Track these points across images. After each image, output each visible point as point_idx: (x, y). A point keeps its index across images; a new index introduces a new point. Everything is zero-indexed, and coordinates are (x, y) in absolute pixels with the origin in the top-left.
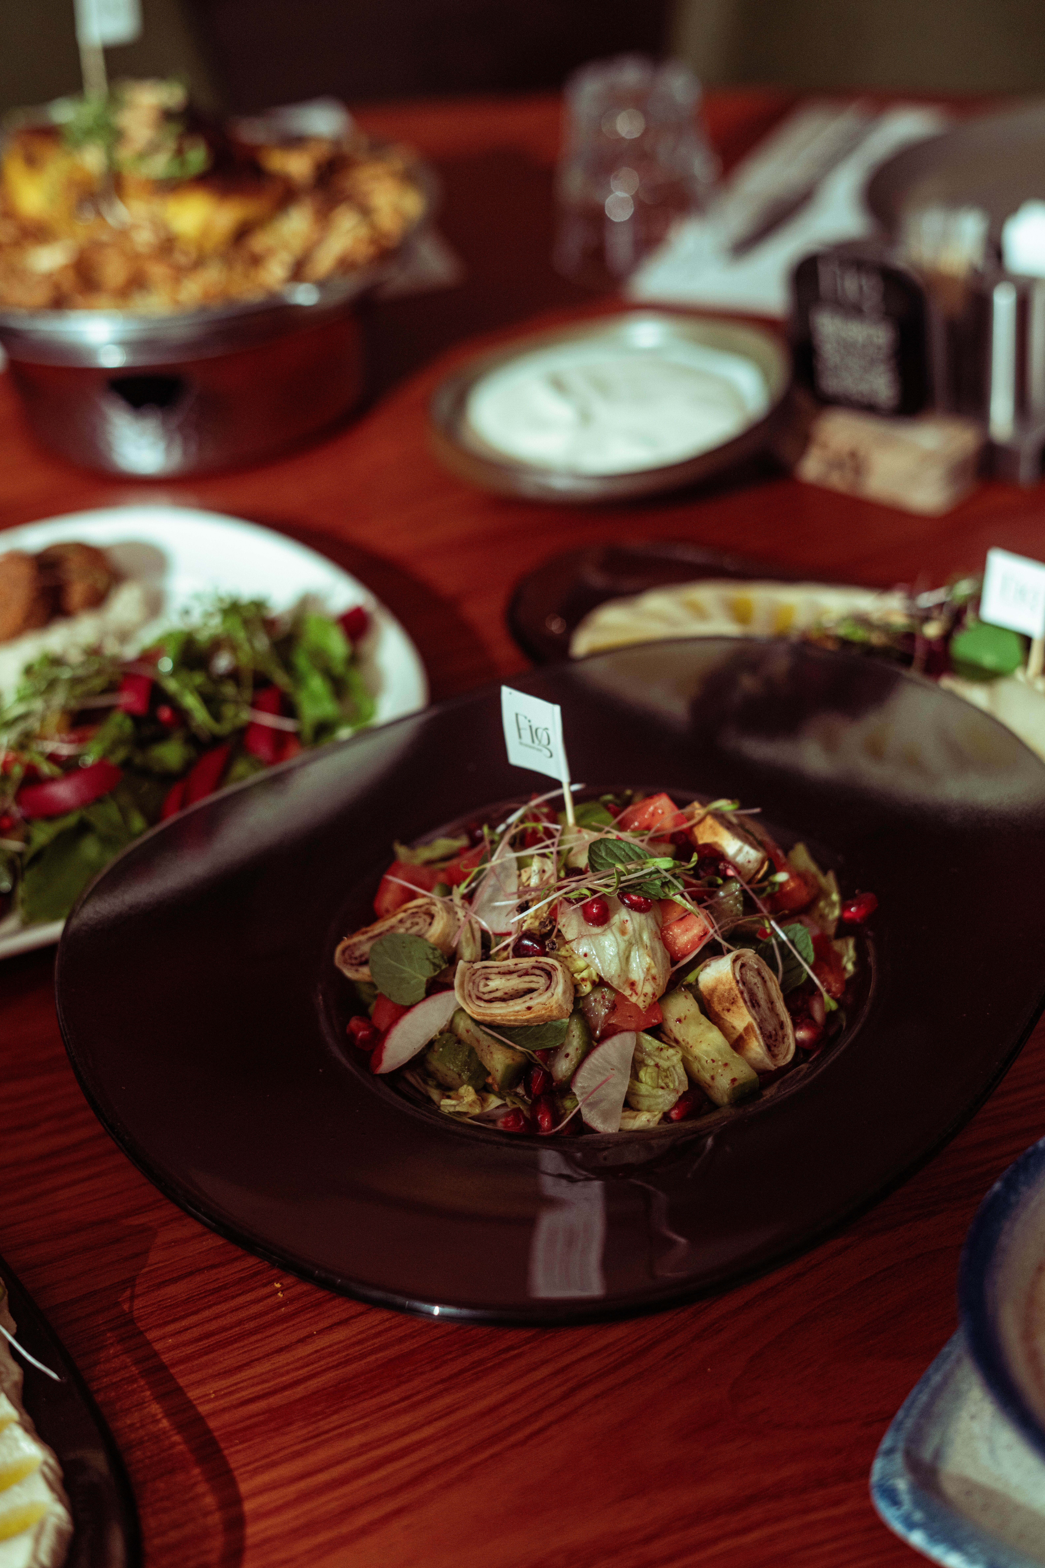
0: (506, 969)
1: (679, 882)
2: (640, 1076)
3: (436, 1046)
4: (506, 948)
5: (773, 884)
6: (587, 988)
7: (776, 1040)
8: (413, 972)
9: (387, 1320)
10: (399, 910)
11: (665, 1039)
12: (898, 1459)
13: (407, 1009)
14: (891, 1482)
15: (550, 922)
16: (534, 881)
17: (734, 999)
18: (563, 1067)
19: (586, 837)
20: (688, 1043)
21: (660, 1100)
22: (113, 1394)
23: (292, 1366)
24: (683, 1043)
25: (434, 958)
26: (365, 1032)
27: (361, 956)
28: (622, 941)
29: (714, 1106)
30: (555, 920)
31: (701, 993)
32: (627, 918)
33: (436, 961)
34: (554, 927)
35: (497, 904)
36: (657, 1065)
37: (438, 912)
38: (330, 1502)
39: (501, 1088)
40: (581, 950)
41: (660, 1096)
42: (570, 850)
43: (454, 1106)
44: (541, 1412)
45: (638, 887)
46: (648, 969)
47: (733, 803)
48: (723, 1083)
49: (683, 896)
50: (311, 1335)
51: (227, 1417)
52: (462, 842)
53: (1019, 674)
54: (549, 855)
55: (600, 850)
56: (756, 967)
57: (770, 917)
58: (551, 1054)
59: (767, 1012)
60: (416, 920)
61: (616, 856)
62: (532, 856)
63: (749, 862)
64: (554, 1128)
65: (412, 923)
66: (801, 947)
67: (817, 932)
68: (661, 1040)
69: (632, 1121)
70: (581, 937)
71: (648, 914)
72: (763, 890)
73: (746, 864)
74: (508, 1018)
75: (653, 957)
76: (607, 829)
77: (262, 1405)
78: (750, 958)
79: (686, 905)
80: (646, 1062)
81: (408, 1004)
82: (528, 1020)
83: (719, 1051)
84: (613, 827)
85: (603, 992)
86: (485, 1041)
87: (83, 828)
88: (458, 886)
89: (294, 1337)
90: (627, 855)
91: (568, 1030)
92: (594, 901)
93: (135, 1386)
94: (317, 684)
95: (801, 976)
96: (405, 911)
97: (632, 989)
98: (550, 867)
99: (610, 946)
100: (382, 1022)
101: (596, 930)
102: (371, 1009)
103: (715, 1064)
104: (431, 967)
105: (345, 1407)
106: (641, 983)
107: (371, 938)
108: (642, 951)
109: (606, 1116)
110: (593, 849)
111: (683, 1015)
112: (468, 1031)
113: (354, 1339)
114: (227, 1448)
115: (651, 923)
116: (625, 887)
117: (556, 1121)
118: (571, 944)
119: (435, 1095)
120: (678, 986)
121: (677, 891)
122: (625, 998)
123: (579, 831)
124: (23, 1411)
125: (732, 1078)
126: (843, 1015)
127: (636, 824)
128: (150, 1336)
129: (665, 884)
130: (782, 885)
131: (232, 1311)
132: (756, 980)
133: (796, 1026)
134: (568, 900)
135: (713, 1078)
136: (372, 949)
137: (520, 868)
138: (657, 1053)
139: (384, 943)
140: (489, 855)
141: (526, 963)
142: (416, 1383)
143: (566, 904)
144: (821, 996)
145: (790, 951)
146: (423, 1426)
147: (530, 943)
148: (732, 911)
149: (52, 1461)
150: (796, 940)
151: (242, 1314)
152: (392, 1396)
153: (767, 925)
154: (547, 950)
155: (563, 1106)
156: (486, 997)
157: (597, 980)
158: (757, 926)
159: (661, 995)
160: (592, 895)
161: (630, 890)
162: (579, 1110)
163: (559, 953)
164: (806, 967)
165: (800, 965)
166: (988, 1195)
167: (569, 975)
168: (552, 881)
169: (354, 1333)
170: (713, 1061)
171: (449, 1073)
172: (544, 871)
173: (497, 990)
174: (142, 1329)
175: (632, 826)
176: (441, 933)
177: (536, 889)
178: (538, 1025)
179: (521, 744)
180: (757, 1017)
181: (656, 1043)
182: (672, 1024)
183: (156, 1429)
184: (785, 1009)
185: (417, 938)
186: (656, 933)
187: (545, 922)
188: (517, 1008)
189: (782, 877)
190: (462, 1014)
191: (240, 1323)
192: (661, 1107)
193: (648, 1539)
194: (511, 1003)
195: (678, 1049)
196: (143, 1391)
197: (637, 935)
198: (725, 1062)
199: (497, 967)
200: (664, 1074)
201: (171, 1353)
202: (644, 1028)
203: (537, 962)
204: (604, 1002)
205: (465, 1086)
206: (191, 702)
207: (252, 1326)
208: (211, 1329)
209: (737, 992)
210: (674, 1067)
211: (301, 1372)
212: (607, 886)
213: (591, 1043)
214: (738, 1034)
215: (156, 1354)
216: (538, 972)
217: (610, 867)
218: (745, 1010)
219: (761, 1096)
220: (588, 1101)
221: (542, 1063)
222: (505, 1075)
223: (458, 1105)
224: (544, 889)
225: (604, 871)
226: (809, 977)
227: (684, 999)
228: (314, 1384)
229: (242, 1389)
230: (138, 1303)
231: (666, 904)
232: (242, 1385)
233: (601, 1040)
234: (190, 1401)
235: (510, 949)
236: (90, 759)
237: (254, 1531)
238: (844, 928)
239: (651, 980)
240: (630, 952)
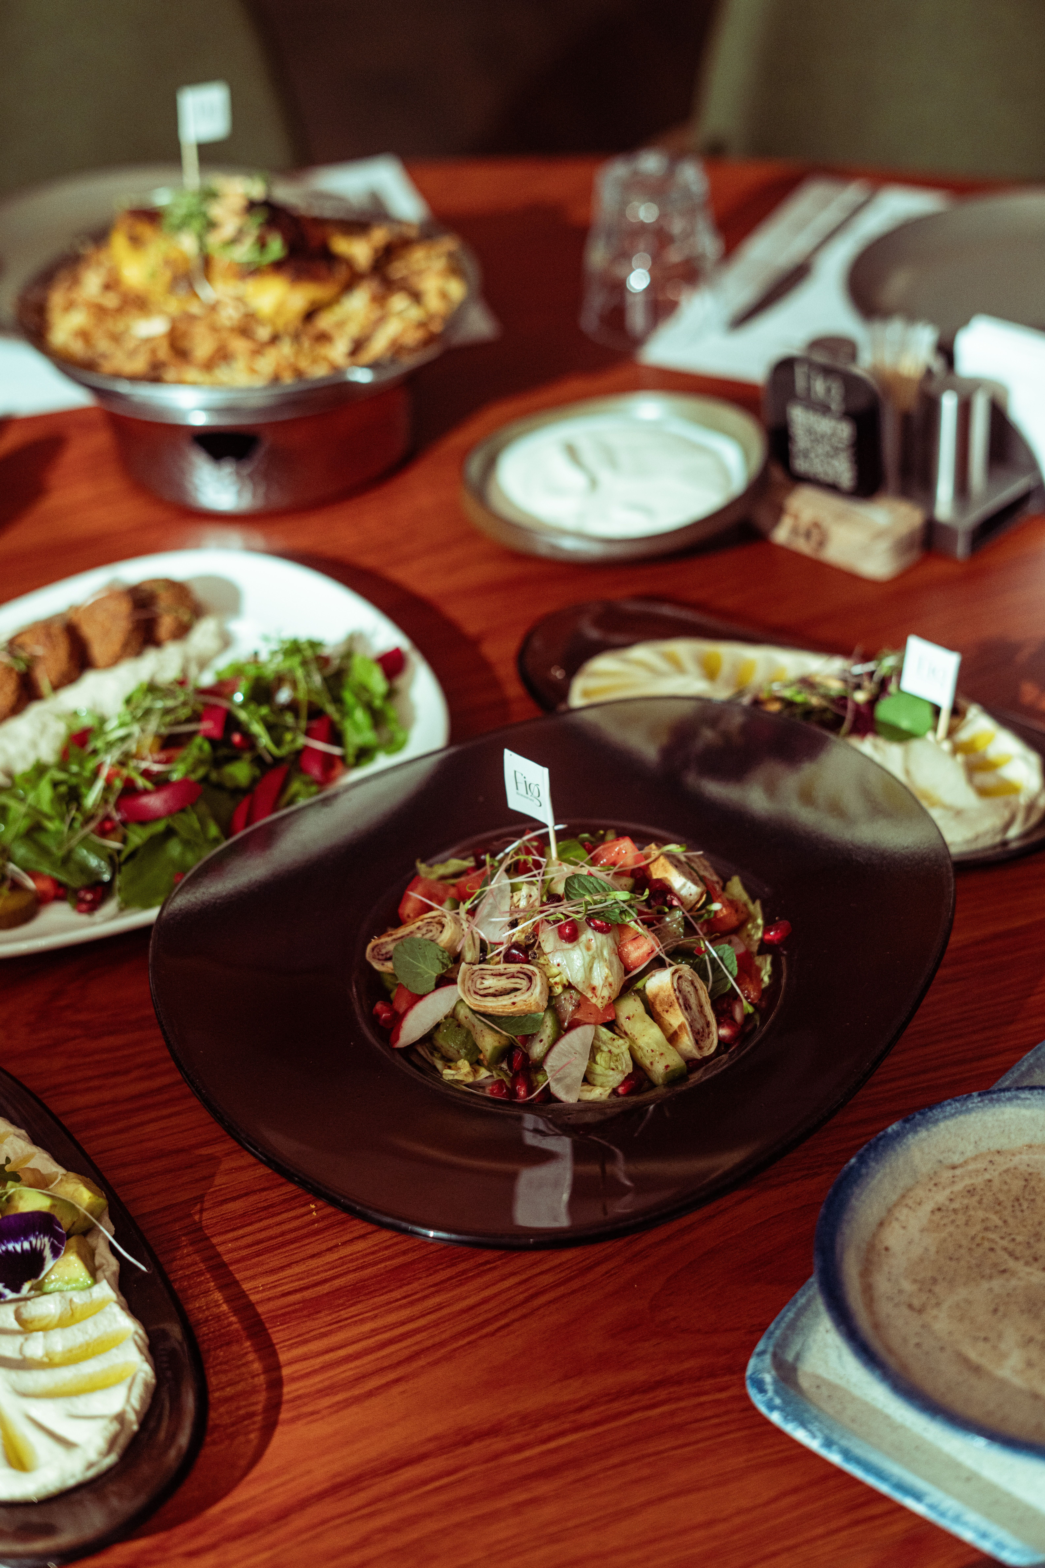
0: (497, 972)
1: (634, 911)
2: (597, 1060)
3: (441, 1027)
4: (498, 954)
5: (709, 912)
6: (558, 990)
7: (703, 1036)
8: (426, 969)
9: (394, 1237)
10: (417, 919)
11: (617, 1031)
12: (768, 1359)
13: (420, 997)
14: (760, 1376)
15: (534, 937)
16: (523, 904)
17: (671, 1003)
18: (537, 1050)
19: (565, 869)
20: (634, 1036)
21: (611, 1079)
22: (186, 1283)
23: (321, 1269)
24: (631, 1036)
25: (443, 958)
26: (387, 1014)
27: (387, 953)
28: (587, 956)
29: (653, 1085)
30: (537, 935)
31: (647, 996)
32: (592, 937)
33: (445, 961)
34: (536, 940)
35: (493, 920)
36: (610, 1051)
37: (448, 923)
38: (347, 1371)
39: (489, 1064)
40: (555, 961)
41: (611, 1076)
42: (552, 879)
43: (453, 1075)
44: (507, 1311)
45: (602, 914)
46: (606, 978)
47: (681, 846)
48: (659, 1069)
49: (636, 922)
50: (337, 1246)
51: (271, 1305)
52: (469, 863)
53: (930, 736)
54: (536, 882)
55: (574, 883)
56: (690, 978)
57: (705, 938)
58: (528, 1039)
59: (697, 1014)
60: (430, 928)
61: (587, 888)
62: (523, 883)
63: (691, 895)
64: (529, 1096)
65: (427, 930)
66: (727, 962)
67: (742, 950)
68: (613, 1032)
69: (588, 1093)
70: (555, 950)
71: (607, 935)
72: (702, 916)
73: (688, 896)
74: (497, 1010)
75: (610, 968)
76: (581, 864)
77: (298, 1297)
78: (686, 971)
79: (638, 929)
80: (602, 1048)
81: (422, 993)
82: (512, 1013)
83: (657, 1043)
84: (586, 863)
85: (571, 993)
86: (479, 1026)
87: (169, 833)
88: (464, 903)
89: (324, 1247)
90: (595, 887)
91: (542, 1022)
92: (567, 924)
93: (203, 1278)
94: (360, 716)
95: (727, 985)
96: (422, 920)
97: (593, 993)
98: (535, 892)
99: (577, 959)
100: (401, 1006)
101: (568, 946)
102: (393, 995)
103: (653, 1053)
104: (441, 965)
105: (360, 1302)
106: (600, 989)
107: (395, 940)
108: (602, 963)
109: (568, 1089)
110: (569, 882)
111: (631, 1014)
112: (466, 1018)
113: (369, 1251)
114: (270, 1328)
115: (611, 942)
116: (592, 913)
117: (530, 1091)
118: (548, 955)
119: (439, 1065)
120: (629, 992)
121: (632, 918)
122: (587, 999)
123: (560, 865)
124: (119, 1293)
125: (666, 1065)
126: (757, 1017)
127: (605, 860)
128: (215, 1241)
129: (623, 912)
130: (716, 912)
131: (278, 1225)
132: (690, 989)
133: (720, 1025)
134: (548, 921)
135: (652, 1063)
136: (395, 949)
137: (513, 891)
138: (610, 1042)
139: (405, 944)
140: (489, 880)
141: (514, 968)
142: (415, 1285)
143: (546, 923)
144: (741, 1001)
145: (719, 966)
146: (418, 1318)
147: (517, 952)
148: (675, 933)
149: (141, 1332)
150: (724, 957)
151: (285, 1227)
152: (397, 1294)
153: (702, 945)
154: (530, 958)
155: (536, 1080)
156: (482, 992)
157: (567, 984)
158: (694, 945)
159: (616, 997)
160: (566, 919)
161: (595, 916)
162: (548, 1084)
163: (539, 961)
164: (731, 979)
165: (727, 977)
166: (846, 1167)
167: (546, 979)
168: (537, 904)
169: (370, 1245)
170: (652, 1051)
171: (451, 1049)
172: (530, 896)
173: (490, 987)
174: (208, 1235)
175: (602, 862)
176: (449, 939)
177: (524, 910)
178: (520, 1016)
179: (517, 793)
180: (689, 1018)
181: (610, 1034)
182: (622, 1020)
183: (218, 1311)
184: (711, 1012)
185: (430, 942)
186: (614, 949)
187: (529, 937)
188: (505, 1003)
189: (716, 906)
190: (462, 1004)
191: (283, 1234)
192: (611, 1084)
193: (581, 1409)
194: (500, 998)
195: (627, 1039)
196: (208, 1283)
197: (599, 951)
198: (661, 1052)
199: (491, 970)
200: (615, 1058)
201: (230, 1255)
202: (601, 1022)
203: (521, 968)
204: (571, 1001)
205: (462, 1060)
206: (257, 728)
207: (292, 1237)
208: (261, 1237)
209: (674, 998)
210: (622, 1053)
211: (328, 1273)
212: (578, 912)
213: (562, 1030)
214: (674, 1030)
215: (219, 1255)
216: (521, 976)
217: (581, 897)
218: (679, 1012)
219: (688, 1079)
220: (555, 1077)
221: (521, 1046)
222: (492, 1054)
223: (456, 1074)
224: (530, 911)
225: (577, 900)
226: (732, 985)
227: (634, 1001)
228: (337, 1283)
229: (283, 1284)
230: (205, 1215)
231: (622, 928)
232: (283, 1281)
233: (568, 1030)
234: (244, 1292)
235: (502, 955)
236: (176, 777)
237: (289, 1391)
238: (765, 947)
239: (608, 986)
240: (593, 964)
